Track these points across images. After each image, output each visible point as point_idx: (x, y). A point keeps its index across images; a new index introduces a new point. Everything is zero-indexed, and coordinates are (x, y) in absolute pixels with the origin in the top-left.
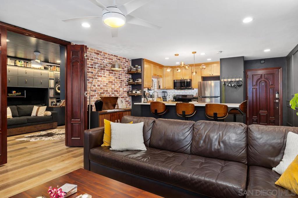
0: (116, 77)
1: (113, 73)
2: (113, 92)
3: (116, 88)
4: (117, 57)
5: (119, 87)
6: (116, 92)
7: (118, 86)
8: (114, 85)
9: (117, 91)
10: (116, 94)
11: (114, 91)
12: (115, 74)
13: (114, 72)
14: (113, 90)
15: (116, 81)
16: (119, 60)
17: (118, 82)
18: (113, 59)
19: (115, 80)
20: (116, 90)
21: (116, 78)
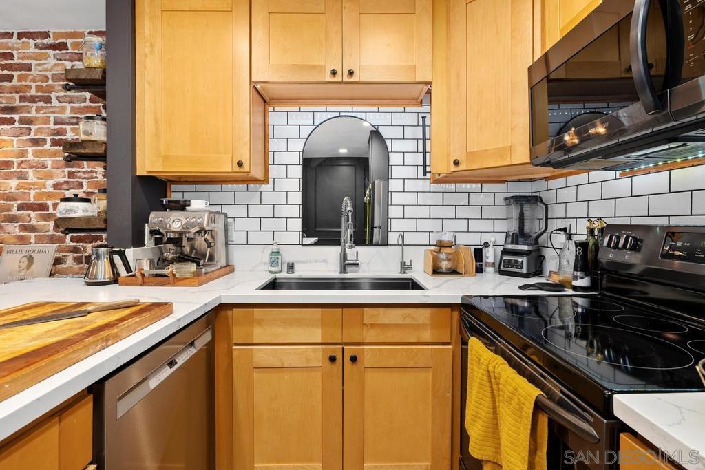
0: (32, 136)
1: (11, 121)
2: (15, 211)
3: (32, 193)
4: (45, 35)
5: (56, 186)
6: (33, 214)
7: (50, 183)
8: (19, 178)
9: (43, 207)
10: (34, 222)
11: (20, 208)
12: (29, 122)
13: (16, 117)
14: (16, 204)
15: (30, 156)
16: (62, 46)
17: (49, 163)
18: (15, 53)
19: (23, 154)
20: (32, 201)
21: (36, 142)
